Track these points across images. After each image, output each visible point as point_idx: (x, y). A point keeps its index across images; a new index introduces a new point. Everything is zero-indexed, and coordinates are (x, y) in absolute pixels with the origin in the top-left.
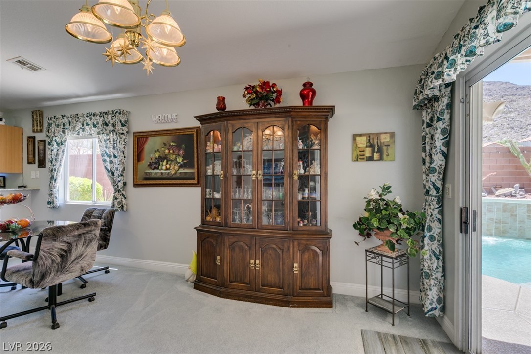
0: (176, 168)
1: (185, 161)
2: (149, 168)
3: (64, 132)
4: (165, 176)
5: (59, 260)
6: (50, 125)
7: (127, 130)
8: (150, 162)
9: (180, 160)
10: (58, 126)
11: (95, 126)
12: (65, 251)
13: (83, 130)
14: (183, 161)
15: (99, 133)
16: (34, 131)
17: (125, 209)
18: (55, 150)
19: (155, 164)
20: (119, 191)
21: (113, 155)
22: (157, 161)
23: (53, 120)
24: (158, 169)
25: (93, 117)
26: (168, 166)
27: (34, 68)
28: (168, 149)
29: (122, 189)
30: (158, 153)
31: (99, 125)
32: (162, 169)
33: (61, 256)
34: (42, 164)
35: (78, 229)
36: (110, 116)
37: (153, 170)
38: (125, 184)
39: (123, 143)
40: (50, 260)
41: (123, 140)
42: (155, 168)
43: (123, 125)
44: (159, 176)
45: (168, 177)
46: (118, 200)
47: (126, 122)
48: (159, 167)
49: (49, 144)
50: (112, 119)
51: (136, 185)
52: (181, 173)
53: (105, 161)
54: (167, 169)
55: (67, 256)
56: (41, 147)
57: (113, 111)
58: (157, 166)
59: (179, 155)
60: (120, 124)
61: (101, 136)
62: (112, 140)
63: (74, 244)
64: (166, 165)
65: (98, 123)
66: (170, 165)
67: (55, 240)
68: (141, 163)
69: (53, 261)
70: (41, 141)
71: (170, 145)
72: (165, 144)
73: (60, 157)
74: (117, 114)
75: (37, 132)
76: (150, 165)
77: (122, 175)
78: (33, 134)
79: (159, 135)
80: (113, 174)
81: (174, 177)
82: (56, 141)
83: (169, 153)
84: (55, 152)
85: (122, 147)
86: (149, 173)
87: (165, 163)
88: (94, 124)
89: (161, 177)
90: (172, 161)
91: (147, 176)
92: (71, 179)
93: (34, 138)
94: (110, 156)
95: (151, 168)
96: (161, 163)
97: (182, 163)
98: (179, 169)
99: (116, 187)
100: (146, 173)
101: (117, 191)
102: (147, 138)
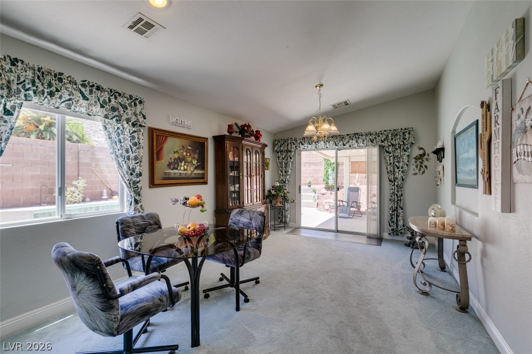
0: (192, 169)
1: (198, 164)
2: (168, 168)
4: (183, 176)
8: (169, 162)
9: (195, 162)
14: (197, 163)
19: (174, 165)
22: (176, 161)
24: (177, 169)
26: (185, 167)
28: (186, 152)
30: (177, 154)
32: (180, 170)
37: (172, 170)
42: (174, 168)
44: (178, 175)
45: (186, 177)
48: (178, 167)
51: (153, 185)
52: (195, 173)
54: (185, 170)
57: (131, 96)
58: (176, 166)
59: (194, 158)
66: (187, 166)
68: (160, 161)
71: (187, 149)
72: (183, 147)
76: (169, 165)
77: (141, 175)
81: (190, 176)
83: (187, 155)
86: (168, 173)
87: (183, 164)
89: (179, 177)
90: (189, 162)
91: (167, 176)
95: (170, 168)
96: (180, 163)
97: (196, 165)
98: (194, 171)
100: (166, 173)
102: (166, 137)
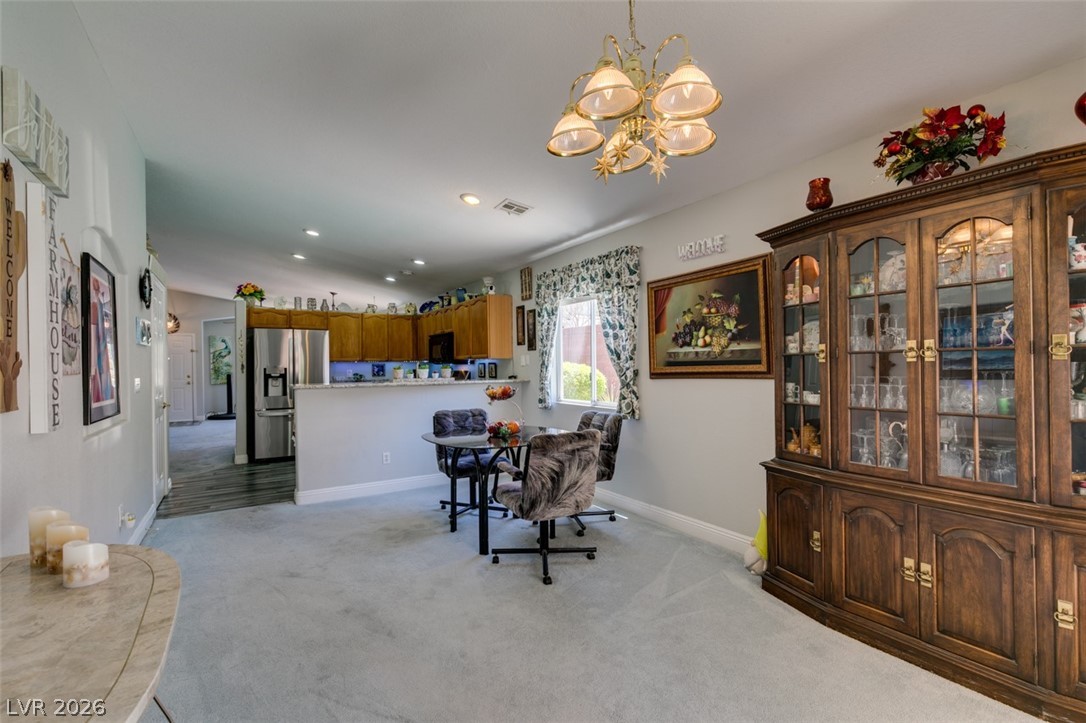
0: (724, 341)
1: (740, 327)
2: (674, 344)
3: (555, 295)
4: (703, 358)
5: (549, 485)
6: (539, 287)
7: (638, 280)
8: (676, 333)
9: (730, 325)
10: (548, 287)
11: (593, 280)
12: (556, 473)
13: (578, 290)
14: (736, 327)
15: (598, 291)
16: (523, 299)
17: (637, 417)
18: (546, 324)
19: (684, 337)
20: (628, 385)
21: (618, 324)
22: (687, 330)
23: (543, 279)
24: (689, 344)
25: (589, 265)
26: (708, 339)
27: (521, 210)
28: (707, 306)
29: (631, 383)
30: (690, 315)
31: (599, 278)
32: (697, 345)
33: (552, 479)
34: (532, 346)
35: (571, 442)
36: (612, 261)
37: (681, 347)
38: (636, 373)
39: (633, 303)
40: (540, 483)
41: (632, 297)
42: (685, 344)
43: (632, 273)
44: (691, 357)
45: (709, 359)
46: (626, 401)
47: (637, 266)
48: (691, 341)
49: (539, 315)
50: (616, 265)
51: (654, 375)
52: (732, 351)
53: (606, 335)
54: (706, 345)
55: (558, 480)
56: (531, 321)
57: (617, 251)
58: (688, 339)
59: (729, 316)
60: (627, 270)
61: (600, 295)
62: (616, 300)
63: (567, 464)
64: (704, 337)
65: (596, 275)
66: (711, 337)
67: (544, 455)
68: (660, 335)
69: (543, 484)
70: (531, 311)
71: (711, 299)
72: (702, 298)
73: (551, 333)
74: (624, 255)
75: (526, 299)
76: (675, 339)
77: (631, 359)
78: (521, 303)
79: (690, 281)
80: (619, 358)
81: (719, 359)
82: (546, 309)
83: (710, 313)
84: (545, 326)
85: (631, 310)
86: (674, 353)
87: (701, 333)
88: (591, 277)
89: (695, 360)
90: (714, 328)
91: (672, 360)
92: (566, 366)
93: (522, 308)
94: (613, 327)
95: (677, 344)
96: (695, 333)
97: (734, 331)
98: (729, 344)
99: (623, 378)
100: (670, 354)
101: (625, 385)
102: (670, 289)
